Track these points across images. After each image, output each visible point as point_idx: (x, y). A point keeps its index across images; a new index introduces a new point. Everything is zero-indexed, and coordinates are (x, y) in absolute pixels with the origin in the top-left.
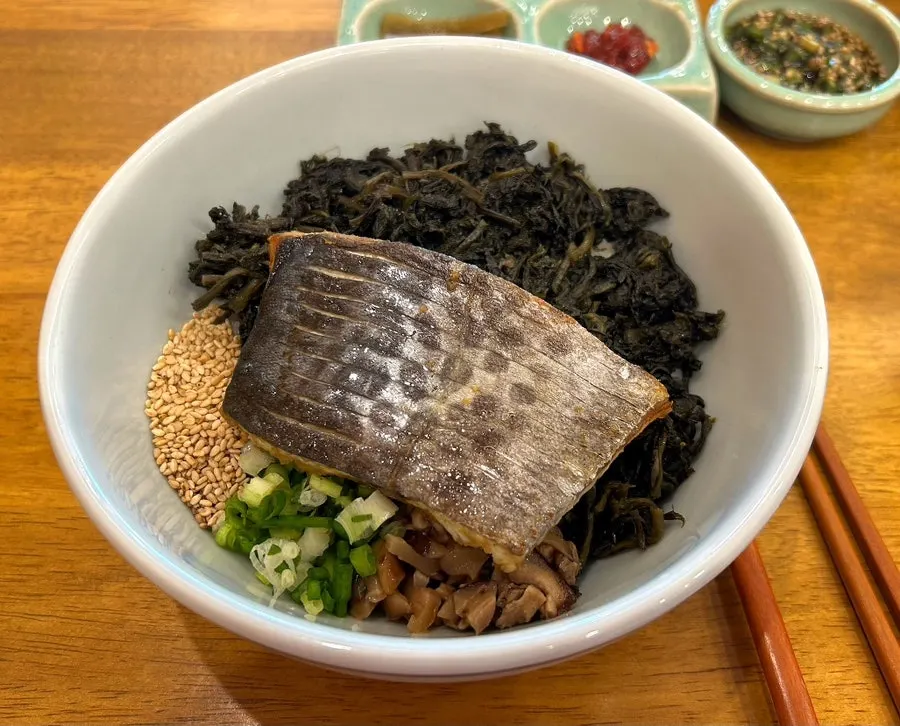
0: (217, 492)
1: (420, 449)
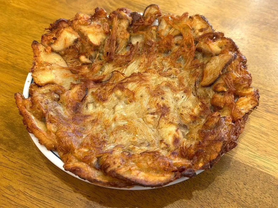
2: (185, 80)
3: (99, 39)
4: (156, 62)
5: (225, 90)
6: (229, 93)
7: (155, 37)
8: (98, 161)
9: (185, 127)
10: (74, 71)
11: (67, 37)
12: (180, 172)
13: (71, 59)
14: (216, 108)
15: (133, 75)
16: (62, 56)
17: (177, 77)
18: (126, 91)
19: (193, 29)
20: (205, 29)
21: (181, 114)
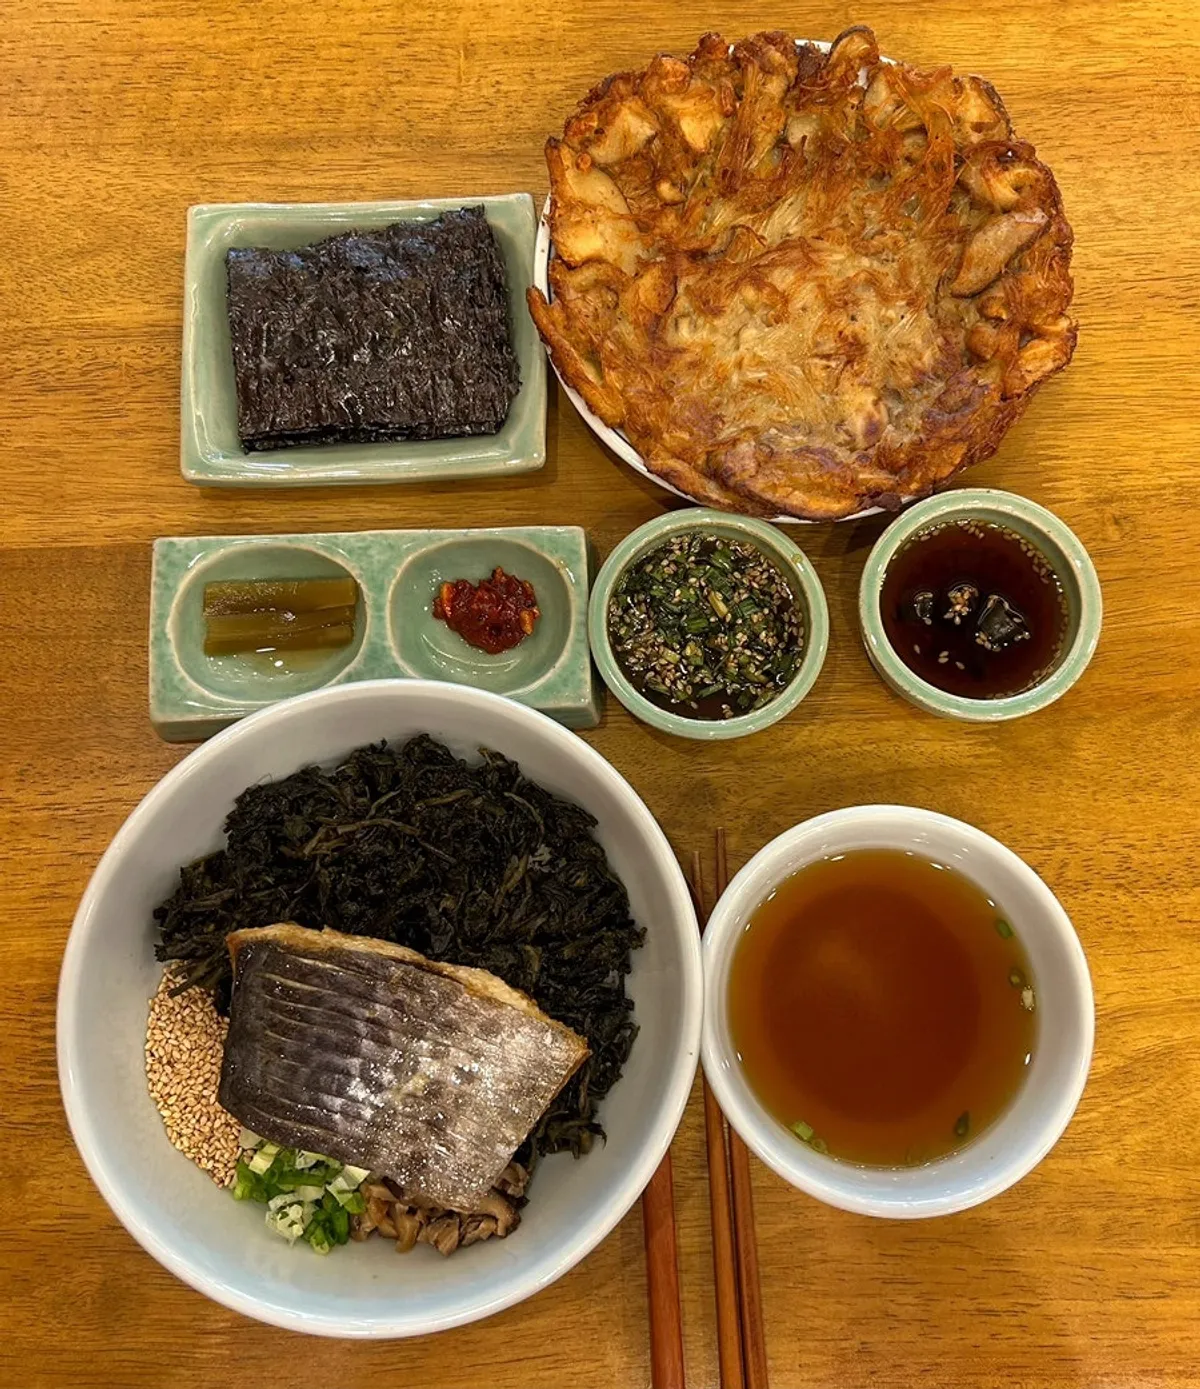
0: (227, 1156)
1: (385, 1137)
2: (915, 270)
3: (707, 132)
4: (849, 208)
5: (1004, 317)
6: (1010, 325)
7: (853, 126)
8: (708, 461)
9: (896, 394)
10: (643, 225)
11: (632, 130)
12: (872, 497)
13: (636, 189)
14: (975, 357)
15: (785, 245)
16: (613, 177)
17: (896, 257)
18: (766, 291)
19: (958, 120)
20: (990, 127)
21: (893, 363)
